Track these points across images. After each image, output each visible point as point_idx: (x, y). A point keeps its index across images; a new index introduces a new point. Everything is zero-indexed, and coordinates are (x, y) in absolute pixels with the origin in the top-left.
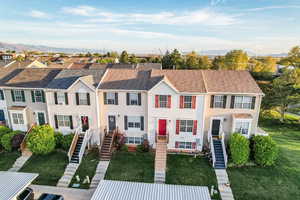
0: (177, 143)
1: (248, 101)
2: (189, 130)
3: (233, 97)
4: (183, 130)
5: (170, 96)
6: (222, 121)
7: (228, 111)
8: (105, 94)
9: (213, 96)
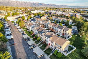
2: (52, 46)
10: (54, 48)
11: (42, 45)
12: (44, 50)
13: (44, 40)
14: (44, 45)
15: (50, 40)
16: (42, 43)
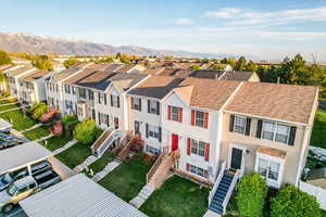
0: (188, 165)
1: (284, 131)
2: (201, 154)
3: (260, 122)
4: (195, 151)
5: (181, 109)
6: (244, 152)
7: (252, 140)
8: (132, 99)
9: (232, 117)
10: (217, 162)
11: (113, 165)
12: (140, 200)
13: (127, 127)
14: (127, 164)
15: (175, 114)
16: (111, 154)
